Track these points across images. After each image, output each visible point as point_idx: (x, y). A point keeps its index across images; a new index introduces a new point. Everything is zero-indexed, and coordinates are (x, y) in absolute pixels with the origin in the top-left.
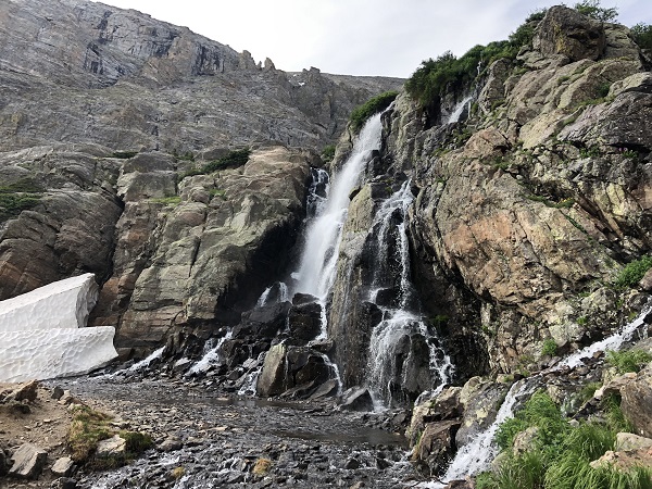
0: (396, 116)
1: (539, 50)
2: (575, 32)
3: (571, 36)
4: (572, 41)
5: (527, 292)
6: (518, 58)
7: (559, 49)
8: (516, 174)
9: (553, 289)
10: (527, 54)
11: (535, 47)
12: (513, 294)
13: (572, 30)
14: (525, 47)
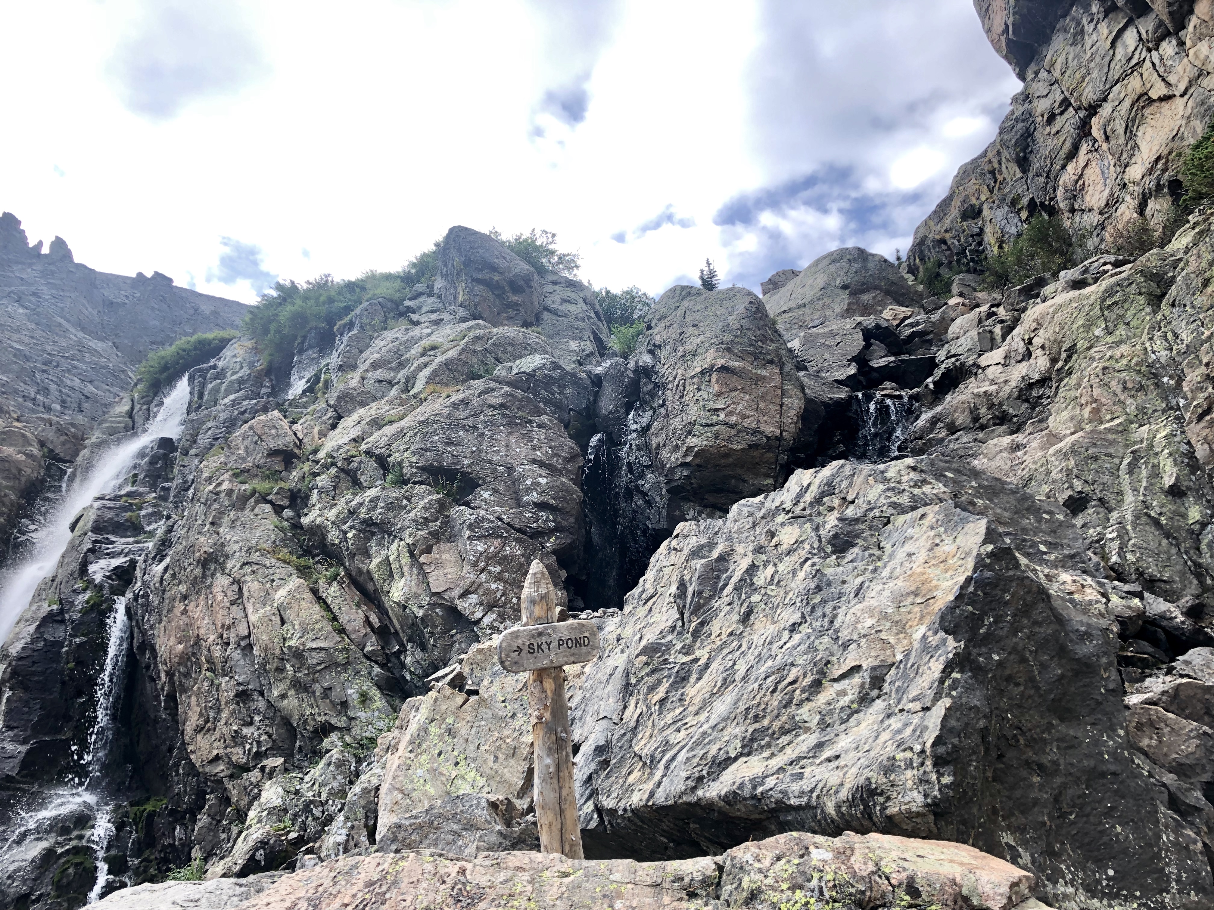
0: (215, 378)
1: (439, 297)
2: (484, 275)
3: (479, 281)
4: (480, 289)
5: (238, 755)
6: (407, 303)
7: (460, 298)
8: (283, 508)
9: (275, 750)
10: (421, 299)
11: (436, 291)
12: (217, 758)
13: (480, 270)
14: (420, 287)
